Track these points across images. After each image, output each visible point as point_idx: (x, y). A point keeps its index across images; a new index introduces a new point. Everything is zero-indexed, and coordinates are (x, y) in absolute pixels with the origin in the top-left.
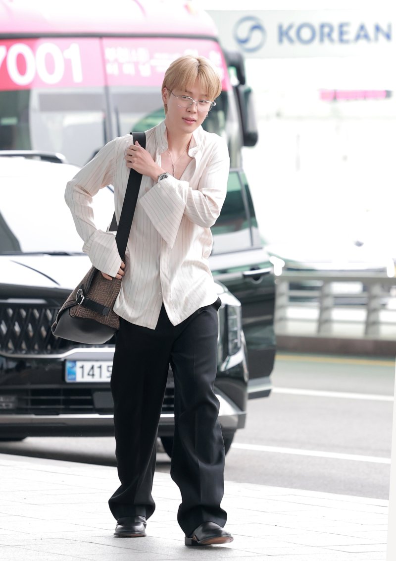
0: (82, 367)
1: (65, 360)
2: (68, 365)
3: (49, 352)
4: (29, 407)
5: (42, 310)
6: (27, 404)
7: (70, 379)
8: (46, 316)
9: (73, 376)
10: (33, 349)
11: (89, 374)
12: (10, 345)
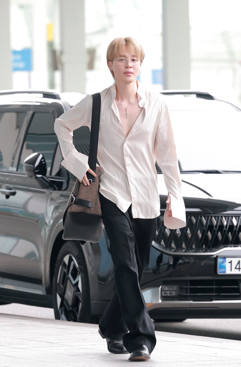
0: (231, 262)
1: (217, 257)
2: (220, 260)
3: (204, 250)
4: (189, 294)
5: (198, 217)
6: (187, 293)
7: (220, 272)
8: (201, 221)
9: (224, 270)
10: (191, 248)
11: (236, 268)
12: (173, 245)
